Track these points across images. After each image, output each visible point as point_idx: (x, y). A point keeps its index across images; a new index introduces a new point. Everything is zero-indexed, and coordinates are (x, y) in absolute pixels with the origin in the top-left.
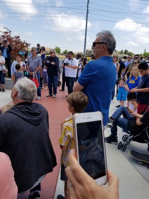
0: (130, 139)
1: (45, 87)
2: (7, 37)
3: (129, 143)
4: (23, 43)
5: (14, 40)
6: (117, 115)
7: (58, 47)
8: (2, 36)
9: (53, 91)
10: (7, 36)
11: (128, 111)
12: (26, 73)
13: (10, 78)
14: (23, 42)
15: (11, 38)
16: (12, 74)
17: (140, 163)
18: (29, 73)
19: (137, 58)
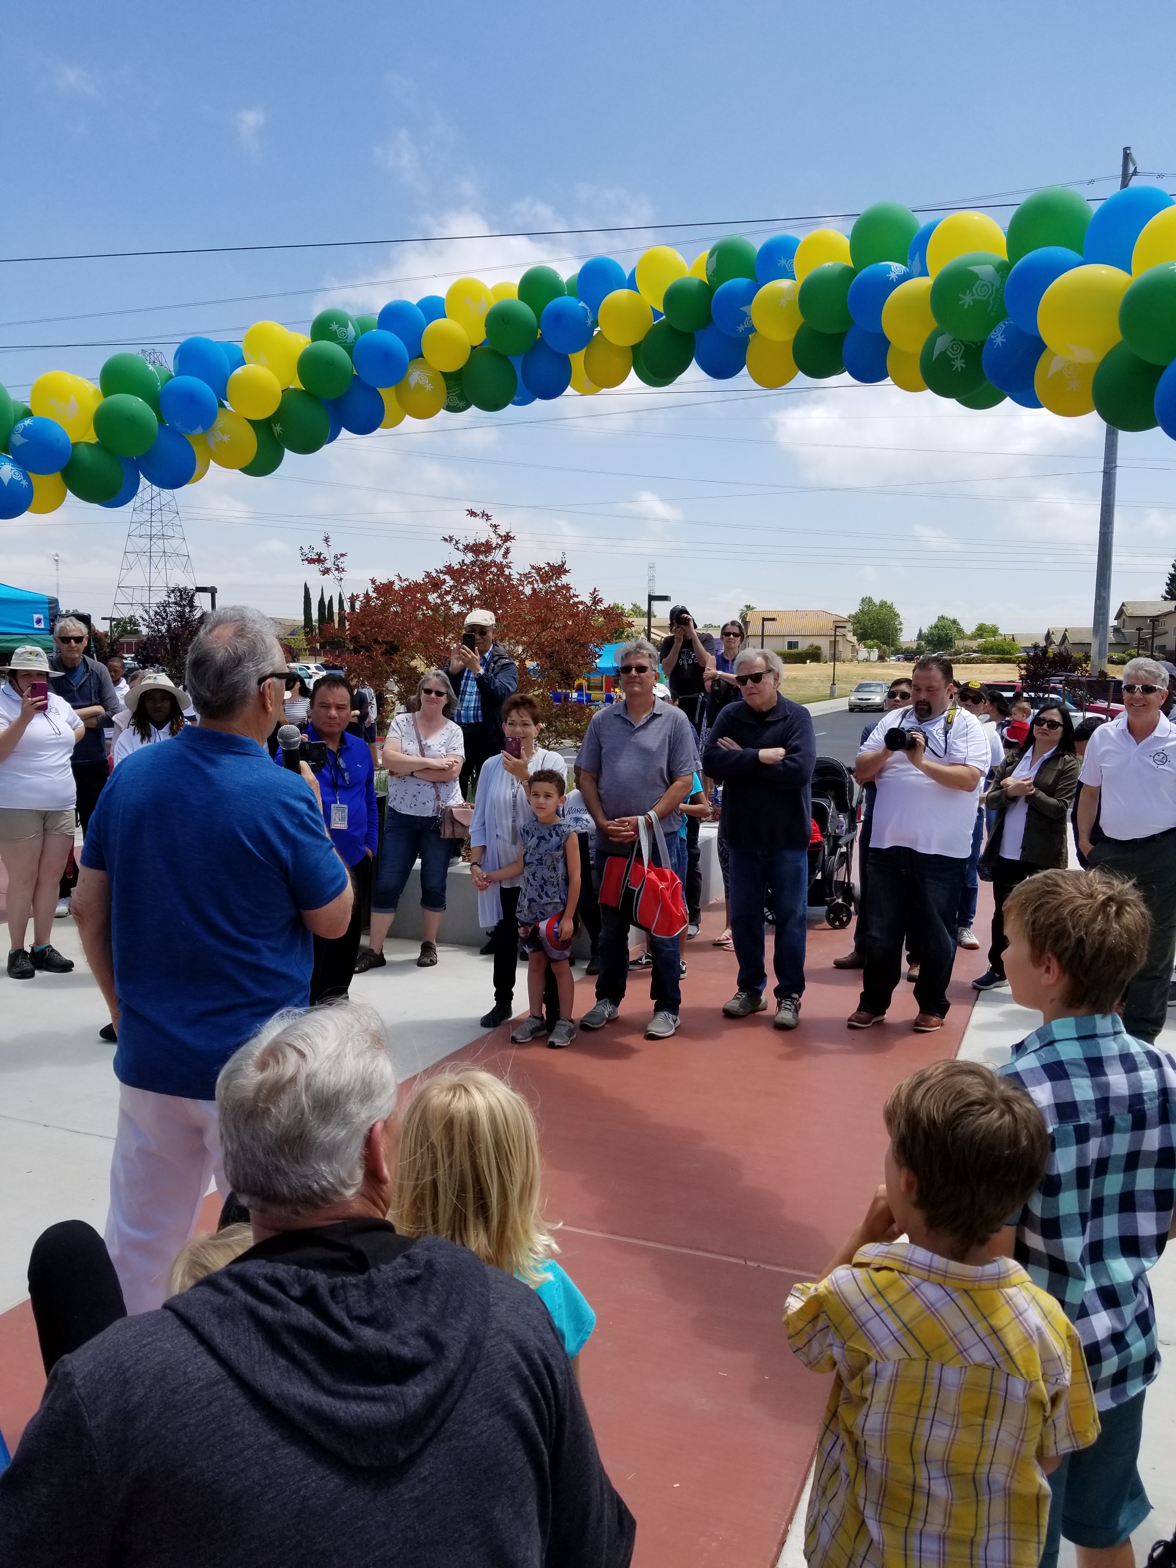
5: (528, 590)
7: (877, 601)
14: (588, 601)
15: (508, 578)
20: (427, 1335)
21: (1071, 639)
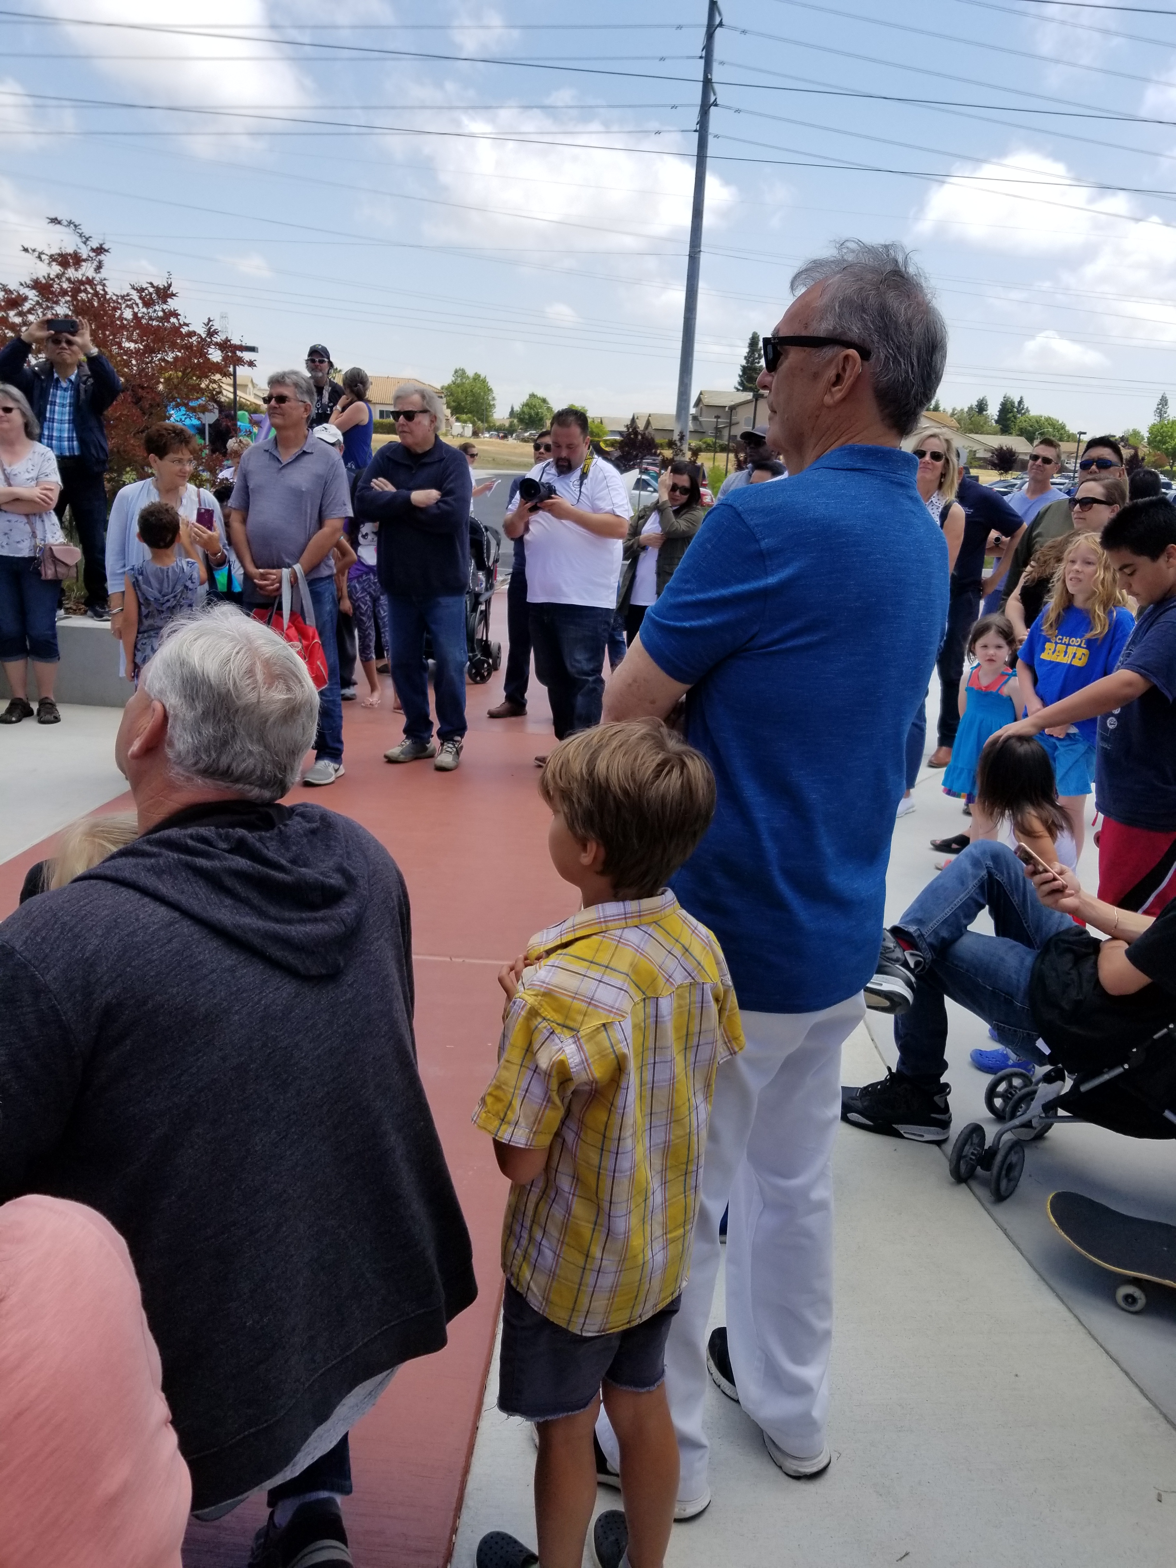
0: (1050, 1107)
1: (373, 688)
2: (76, 291)
3: (1040, 1136)
4: (203, 344)
5: (128, 314)
6: (948, 912)
7: (470, 373)
8: (36, 285)
9: (433, 716)
10: (78, 286)
11: (1033, 882)
12: (221, 577)
13: (99, 616)
14: (202, 331)
15: (103, 299)
16: (114, 586)
17: (1130, 1299)
18: (247, 577)
19: (1104, 464)
20: (341, 870)
21: (655, 425)
